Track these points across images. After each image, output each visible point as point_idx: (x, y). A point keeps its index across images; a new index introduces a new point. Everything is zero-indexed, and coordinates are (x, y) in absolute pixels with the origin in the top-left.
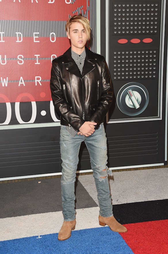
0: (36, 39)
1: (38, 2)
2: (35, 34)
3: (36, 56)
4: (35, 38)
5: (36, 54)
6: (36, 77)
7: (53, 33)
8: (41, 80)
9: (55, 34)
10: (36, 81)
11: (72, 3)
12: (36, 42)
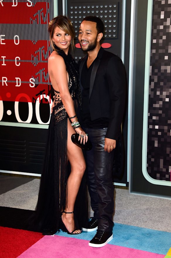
0: (3, 42)
1: (4, 5)
2: (2, 37)
3: (3, 58)
4: (2, 40)
5: (3, 56)
6: (3, 78)
7: (17, 36)
8: (7, 80)
9: (18, 37)
10: (3, 81)
11: (33, 6)
12: (2, 44)
